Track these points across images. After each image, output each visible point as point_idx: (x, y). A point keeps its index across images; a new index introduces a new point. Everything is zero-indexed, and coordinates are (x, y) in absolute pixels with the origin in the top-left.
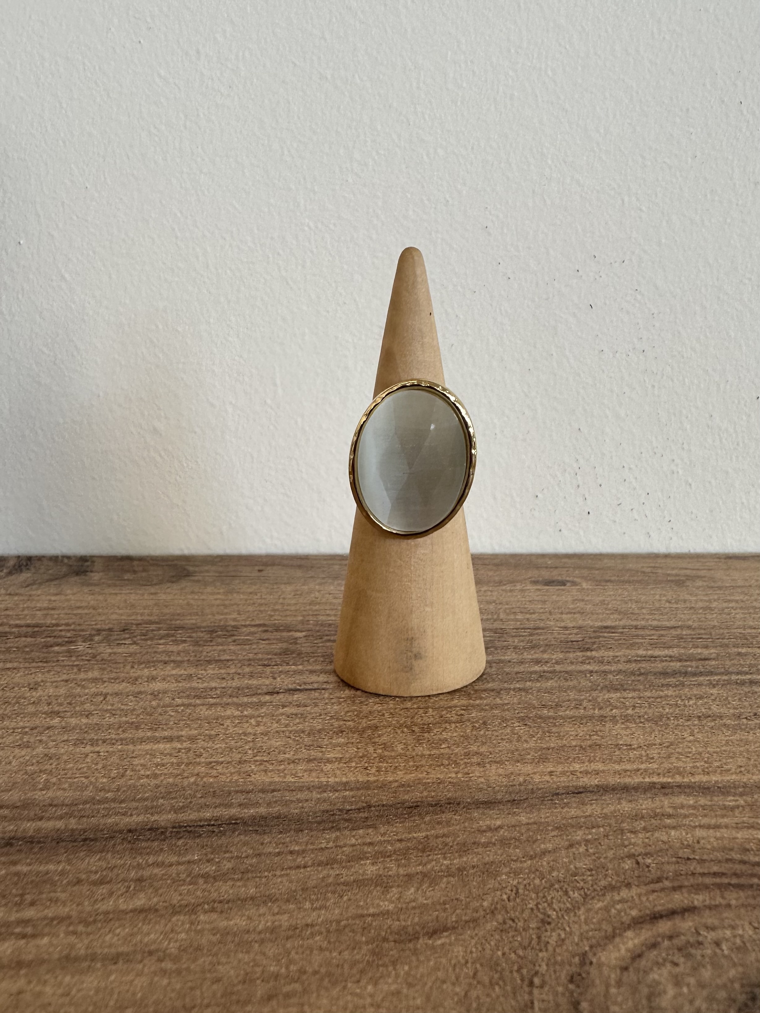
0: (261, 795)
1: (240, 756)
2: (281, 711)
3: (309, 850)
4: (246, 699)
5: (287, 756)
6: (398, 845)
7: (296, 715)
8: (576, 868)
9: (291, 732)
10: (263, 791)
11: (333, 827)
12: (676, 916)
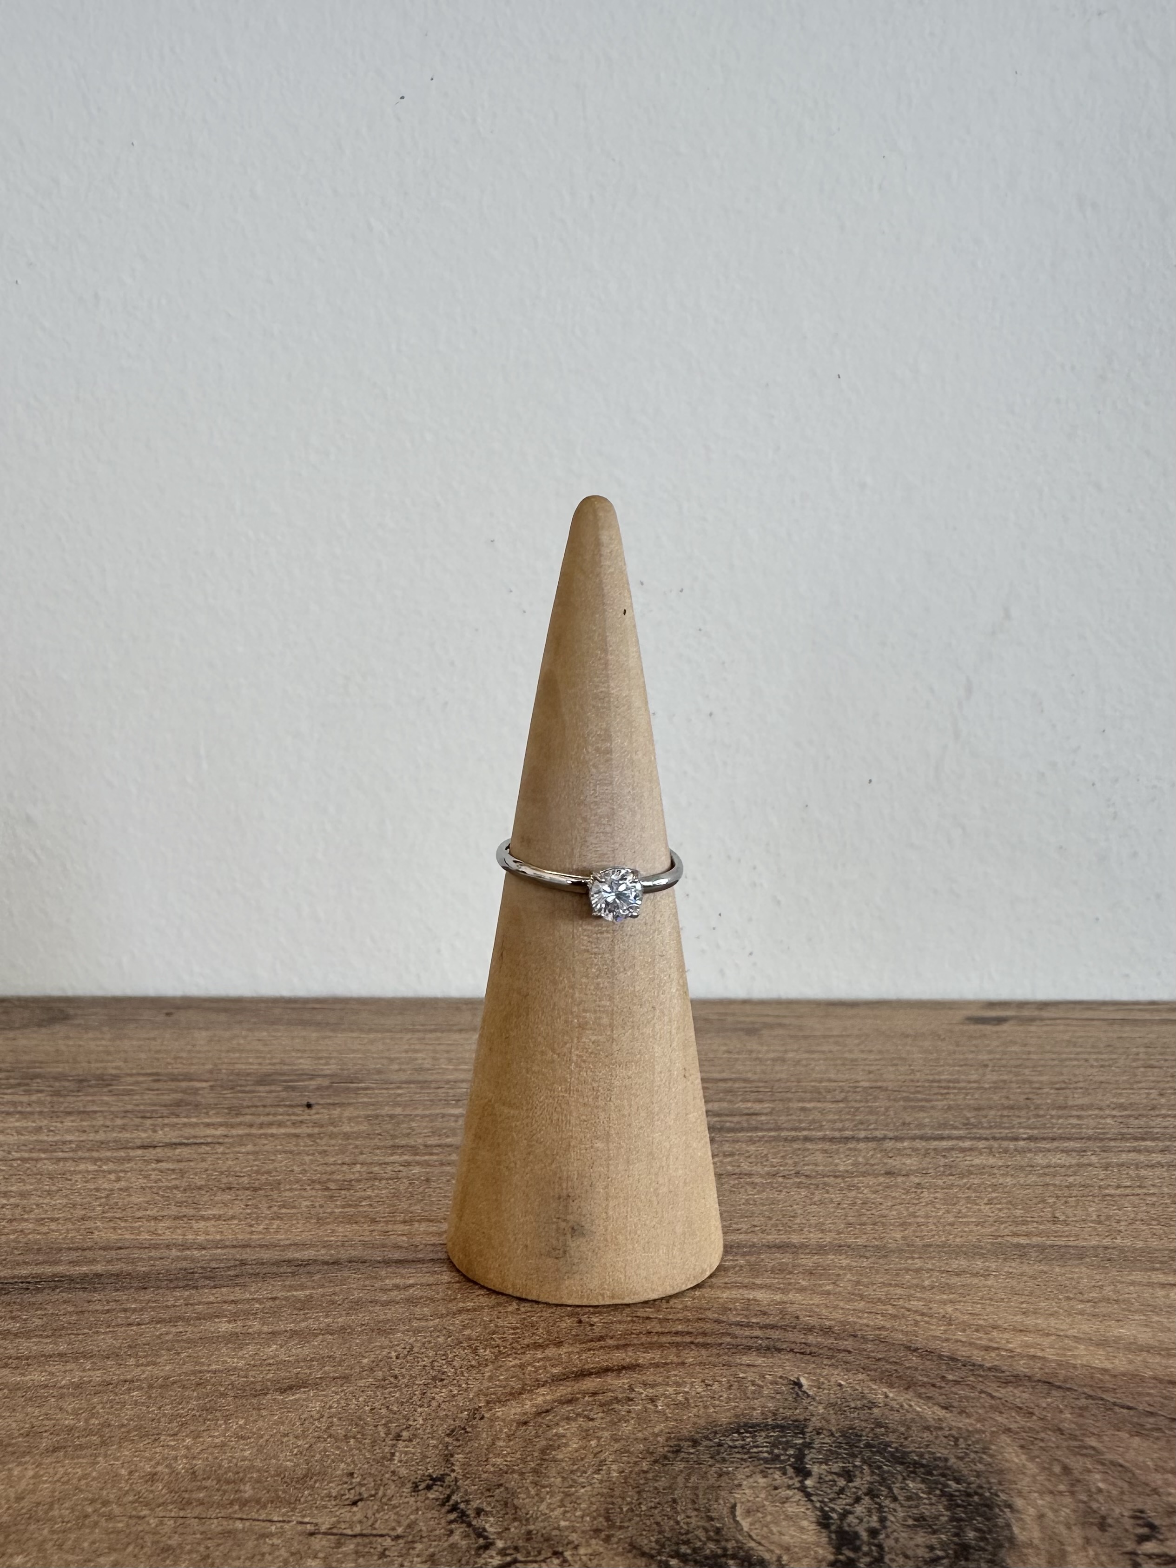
0: (101, 1252)
1: (83, 1212)
2: (154, 1166)
3: (150, 1307)
4: (109, 1154)
5: (148, 1213)
6: (270, 1303)
7: (173, 1170)
8: (496, 1326)
9: (160, 1188)
10: (104, 1249)
11: (187, 1285)
12: (609, 1374)
